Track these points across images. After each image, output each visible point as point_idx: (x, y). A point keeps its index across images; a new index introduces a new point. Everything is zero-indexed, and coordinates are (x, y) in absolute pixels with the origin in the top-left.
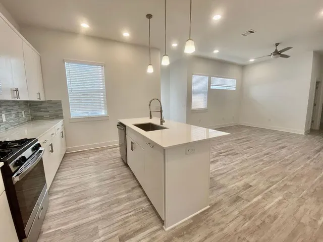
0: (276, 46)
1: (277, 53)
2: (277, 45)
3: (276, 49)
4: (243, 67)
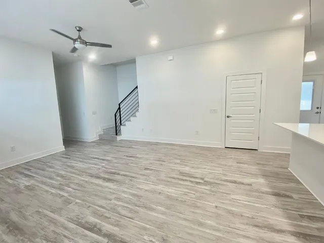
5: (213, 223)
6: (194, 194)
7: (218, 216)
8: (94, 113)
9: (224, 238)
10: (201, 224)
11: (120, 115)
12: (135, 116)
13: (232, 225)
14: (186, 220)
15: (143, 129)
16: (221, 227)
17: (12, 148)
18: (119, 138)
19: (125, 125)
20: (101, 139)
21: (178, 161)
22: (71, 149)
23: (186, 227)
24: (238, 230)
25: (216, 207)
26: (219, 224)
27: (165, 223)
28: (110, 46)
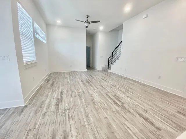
0: (87, 17)
1: (89, 22)
6: (105, 106)
7: (100, 121)
8: (101, 57)
9: (86, 128)
10: (87, 116)
11: (112, 58)
12: (118, 60)
13: (99, 129)
14: (85, 110)
15: (121, 68)
18: (109, 71)
19: (113, 65)
20: (103, 70)
21: (124, 90)
22: (89, 71)
23: (81, 112)
24: (98, 133)
25: (106, 118)
27: (77, 105)
28: (99, 21)
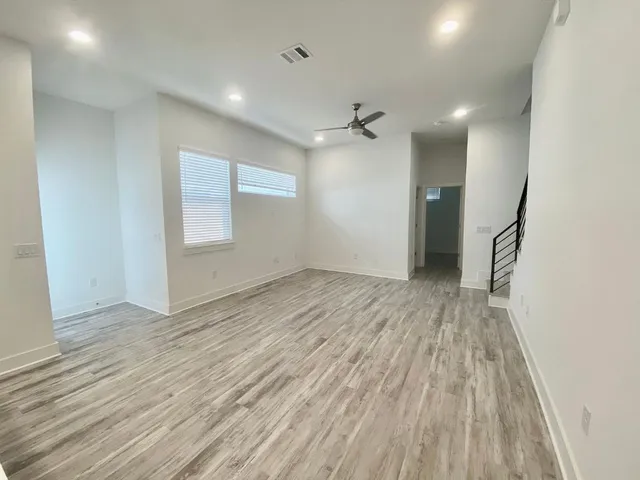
0: (356, 109)
1: (358, 124)
2: (357, 107)
3: (356, 117)
4: (307, 151)
5: (156, 382)
7: (157, 391)
8: (483, 230)
13: (133, 397)
15: (522, 301)
16: (144, 386)
17: (356, 255)
18: (496, 302)
25: (171, 396)
26: (148, 387)
